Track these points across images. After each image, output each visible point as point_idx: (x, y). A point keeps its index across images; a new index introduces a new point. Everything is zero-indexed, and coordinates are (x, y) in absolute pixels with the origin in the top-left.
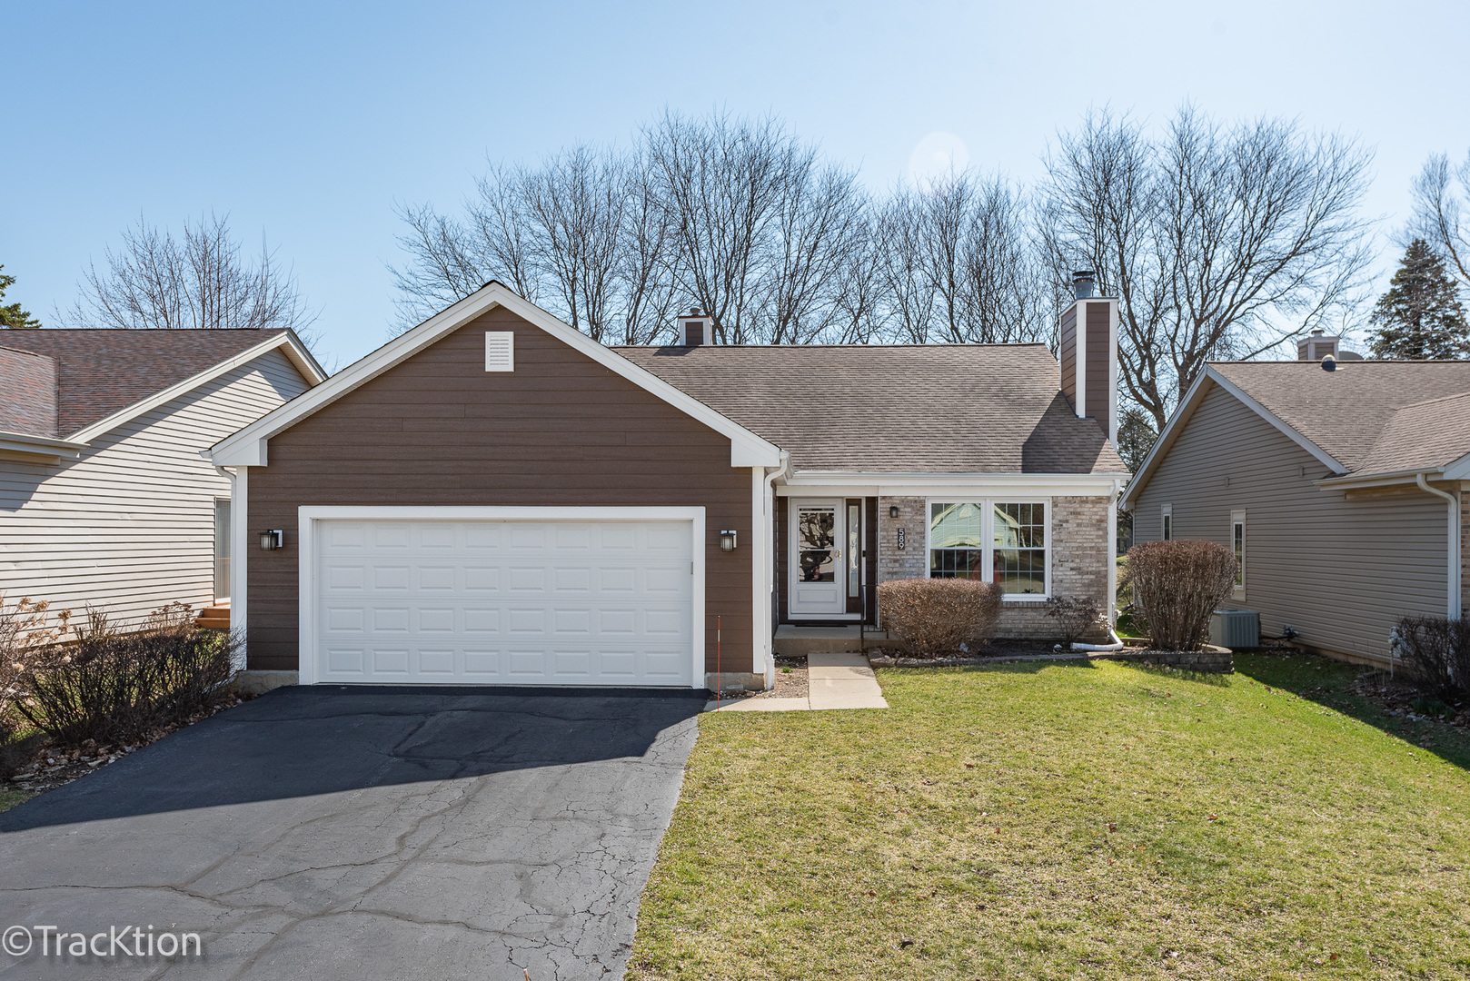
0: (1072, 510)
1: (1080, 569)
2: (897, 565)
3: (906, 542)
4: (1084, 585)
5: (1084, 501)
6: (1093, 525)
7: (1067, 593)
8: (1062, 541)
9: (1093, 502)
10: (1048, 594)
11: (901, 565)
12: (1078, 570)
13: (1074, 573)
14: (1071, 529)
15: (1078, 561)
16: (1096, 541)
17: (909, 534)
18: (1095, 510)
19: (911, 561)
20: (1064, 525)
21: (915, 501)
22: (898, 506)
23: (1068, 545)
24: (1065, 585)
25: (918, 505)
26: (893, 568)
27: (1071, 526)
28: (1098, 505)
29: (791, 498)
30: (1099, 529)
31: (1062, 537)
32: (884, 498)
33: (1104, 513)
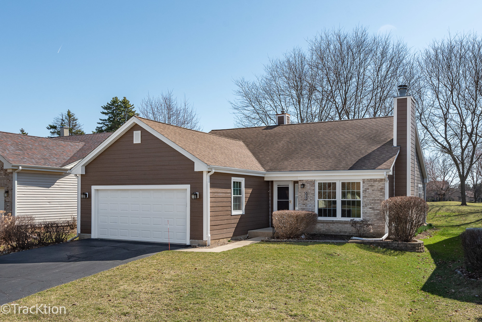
0: (370, 184)
1: (373, 208)
2: (305, 206)
3: (308, 197)
4: (375, 215)
5: (375, 180)
6: (378, 190)
7: (368, 218)
8: (366, 197)
9: (379, 181)
10: (361, 219)
11: (306, 206)
12: (372, 208)
13: (371, 210)
14: (370, 192)
15: (372, 205)
16: (380, 197)
17: (309, 194)
18: (379, 184)
19: (309, 204)
20: (367, 190)
21: (311, 182)
22: (305, 184)
23: (368, 198)
24: (367, 215)
25: (312, 183)
26: (303, 207)
27: (370, 191)
28: (381, 182)
29: (275, 181)
30: (381, 192)
31: (366, 195)
32: (300, 180)
33: (383, 186)
